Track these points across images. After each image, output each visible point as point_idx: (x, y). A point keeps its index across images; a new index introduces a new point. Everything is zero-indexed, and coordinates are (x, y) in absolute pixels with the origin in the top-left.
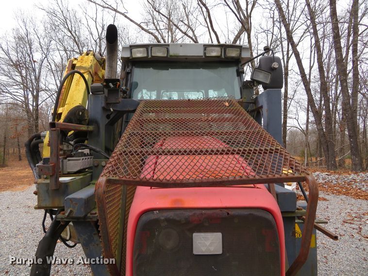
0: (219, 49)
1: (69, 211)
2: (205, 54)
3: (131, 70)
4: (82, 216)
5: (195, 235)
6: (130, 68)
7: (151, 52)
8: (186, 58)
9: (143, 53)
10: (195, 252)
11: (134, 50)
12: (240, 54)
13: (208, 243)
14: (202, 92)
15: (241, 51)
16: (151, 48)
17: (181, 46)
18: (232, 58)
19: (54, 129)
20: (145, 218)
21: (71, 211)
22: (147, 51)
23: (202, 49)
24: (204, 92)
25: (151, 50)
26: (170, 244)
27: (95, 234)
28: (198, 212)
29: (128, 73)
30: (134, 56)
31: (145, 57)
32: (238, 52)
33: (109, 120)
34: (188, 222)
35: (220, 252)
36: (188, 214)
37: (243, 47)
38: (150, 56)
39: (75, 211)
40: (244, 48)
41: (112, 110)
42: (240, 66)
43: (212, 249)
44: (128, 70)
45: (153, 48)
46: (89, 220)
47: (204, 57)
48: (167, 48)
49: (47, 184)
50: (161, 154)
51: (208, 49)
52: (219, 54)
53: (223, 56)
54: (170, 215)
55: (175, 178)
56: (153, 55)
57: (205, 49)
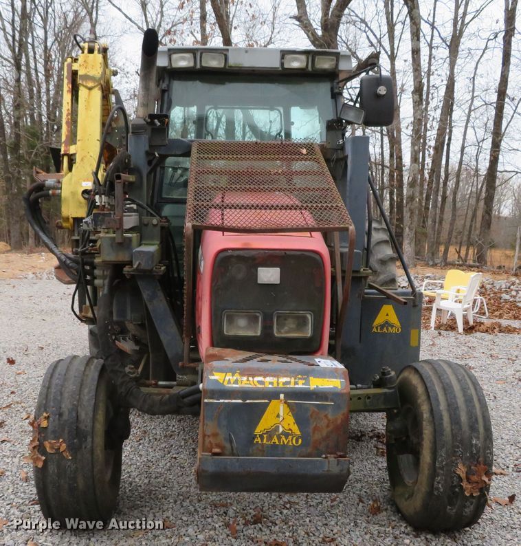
0: (303, 57)
1: (137, 263)
2: (282, 64)
3: (168, 86)
4: (149, 268)
5: (259, 269)
6: (167, 82)
7: (201, 61)
8: (253, 70)
9: (189, 62)
10: (259, 282)
11: (174, 56)
12: (337, 65)
13: (269, 275)
14: (280, 112)
15: (338, 61)
16: (201, 54)
17: (246, 52)
18: (325, 71)
19: (119, 181)
20: (222, 255)
21: (139, 263)
22: (195, 58)
23: (278, 56)
24: (282, 111)
25: (201, 57)
26: (240, 276)
27: (159, 290)
28: (262, 251)
29: (163, 91)
30: (175, 65)
31: (191, 67)
32: (334, 62)
33: (151, 167)
34: (253, 259)
35: (279, 282)
36: (253, 253)
37: (341, 54)
38: (198, 66)
39: (143, 264)
40: (342, 56)
41: (157, 155)
42: (335, 84)
43: (272, 279)
44: (164, 86)
45: (204, 54)
46: (155, 274)
47: (280, 69)
48: (226, 55)
49: (114, 238)
50: (225, 208)
51: (288, 57)
52: (303, 65)
53: (310, 68)
54: (241, 253)
55: (244, 225)
56: (204, 64)
57: (283, 57)
